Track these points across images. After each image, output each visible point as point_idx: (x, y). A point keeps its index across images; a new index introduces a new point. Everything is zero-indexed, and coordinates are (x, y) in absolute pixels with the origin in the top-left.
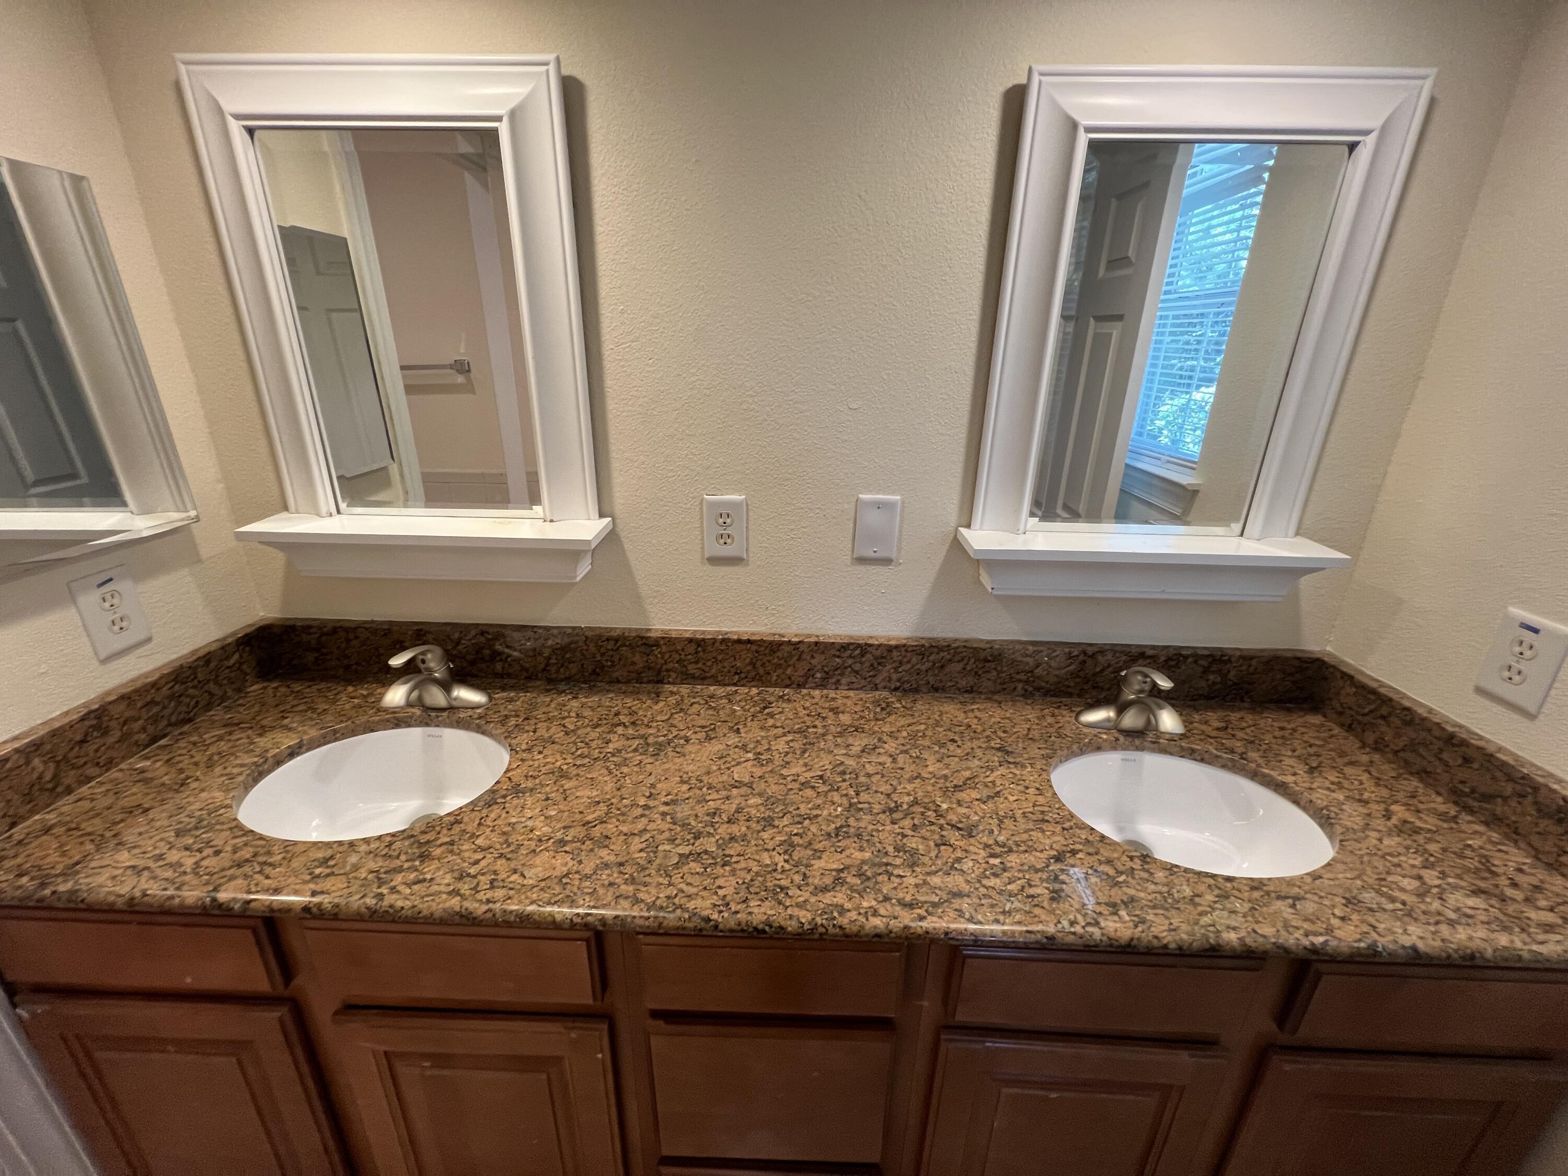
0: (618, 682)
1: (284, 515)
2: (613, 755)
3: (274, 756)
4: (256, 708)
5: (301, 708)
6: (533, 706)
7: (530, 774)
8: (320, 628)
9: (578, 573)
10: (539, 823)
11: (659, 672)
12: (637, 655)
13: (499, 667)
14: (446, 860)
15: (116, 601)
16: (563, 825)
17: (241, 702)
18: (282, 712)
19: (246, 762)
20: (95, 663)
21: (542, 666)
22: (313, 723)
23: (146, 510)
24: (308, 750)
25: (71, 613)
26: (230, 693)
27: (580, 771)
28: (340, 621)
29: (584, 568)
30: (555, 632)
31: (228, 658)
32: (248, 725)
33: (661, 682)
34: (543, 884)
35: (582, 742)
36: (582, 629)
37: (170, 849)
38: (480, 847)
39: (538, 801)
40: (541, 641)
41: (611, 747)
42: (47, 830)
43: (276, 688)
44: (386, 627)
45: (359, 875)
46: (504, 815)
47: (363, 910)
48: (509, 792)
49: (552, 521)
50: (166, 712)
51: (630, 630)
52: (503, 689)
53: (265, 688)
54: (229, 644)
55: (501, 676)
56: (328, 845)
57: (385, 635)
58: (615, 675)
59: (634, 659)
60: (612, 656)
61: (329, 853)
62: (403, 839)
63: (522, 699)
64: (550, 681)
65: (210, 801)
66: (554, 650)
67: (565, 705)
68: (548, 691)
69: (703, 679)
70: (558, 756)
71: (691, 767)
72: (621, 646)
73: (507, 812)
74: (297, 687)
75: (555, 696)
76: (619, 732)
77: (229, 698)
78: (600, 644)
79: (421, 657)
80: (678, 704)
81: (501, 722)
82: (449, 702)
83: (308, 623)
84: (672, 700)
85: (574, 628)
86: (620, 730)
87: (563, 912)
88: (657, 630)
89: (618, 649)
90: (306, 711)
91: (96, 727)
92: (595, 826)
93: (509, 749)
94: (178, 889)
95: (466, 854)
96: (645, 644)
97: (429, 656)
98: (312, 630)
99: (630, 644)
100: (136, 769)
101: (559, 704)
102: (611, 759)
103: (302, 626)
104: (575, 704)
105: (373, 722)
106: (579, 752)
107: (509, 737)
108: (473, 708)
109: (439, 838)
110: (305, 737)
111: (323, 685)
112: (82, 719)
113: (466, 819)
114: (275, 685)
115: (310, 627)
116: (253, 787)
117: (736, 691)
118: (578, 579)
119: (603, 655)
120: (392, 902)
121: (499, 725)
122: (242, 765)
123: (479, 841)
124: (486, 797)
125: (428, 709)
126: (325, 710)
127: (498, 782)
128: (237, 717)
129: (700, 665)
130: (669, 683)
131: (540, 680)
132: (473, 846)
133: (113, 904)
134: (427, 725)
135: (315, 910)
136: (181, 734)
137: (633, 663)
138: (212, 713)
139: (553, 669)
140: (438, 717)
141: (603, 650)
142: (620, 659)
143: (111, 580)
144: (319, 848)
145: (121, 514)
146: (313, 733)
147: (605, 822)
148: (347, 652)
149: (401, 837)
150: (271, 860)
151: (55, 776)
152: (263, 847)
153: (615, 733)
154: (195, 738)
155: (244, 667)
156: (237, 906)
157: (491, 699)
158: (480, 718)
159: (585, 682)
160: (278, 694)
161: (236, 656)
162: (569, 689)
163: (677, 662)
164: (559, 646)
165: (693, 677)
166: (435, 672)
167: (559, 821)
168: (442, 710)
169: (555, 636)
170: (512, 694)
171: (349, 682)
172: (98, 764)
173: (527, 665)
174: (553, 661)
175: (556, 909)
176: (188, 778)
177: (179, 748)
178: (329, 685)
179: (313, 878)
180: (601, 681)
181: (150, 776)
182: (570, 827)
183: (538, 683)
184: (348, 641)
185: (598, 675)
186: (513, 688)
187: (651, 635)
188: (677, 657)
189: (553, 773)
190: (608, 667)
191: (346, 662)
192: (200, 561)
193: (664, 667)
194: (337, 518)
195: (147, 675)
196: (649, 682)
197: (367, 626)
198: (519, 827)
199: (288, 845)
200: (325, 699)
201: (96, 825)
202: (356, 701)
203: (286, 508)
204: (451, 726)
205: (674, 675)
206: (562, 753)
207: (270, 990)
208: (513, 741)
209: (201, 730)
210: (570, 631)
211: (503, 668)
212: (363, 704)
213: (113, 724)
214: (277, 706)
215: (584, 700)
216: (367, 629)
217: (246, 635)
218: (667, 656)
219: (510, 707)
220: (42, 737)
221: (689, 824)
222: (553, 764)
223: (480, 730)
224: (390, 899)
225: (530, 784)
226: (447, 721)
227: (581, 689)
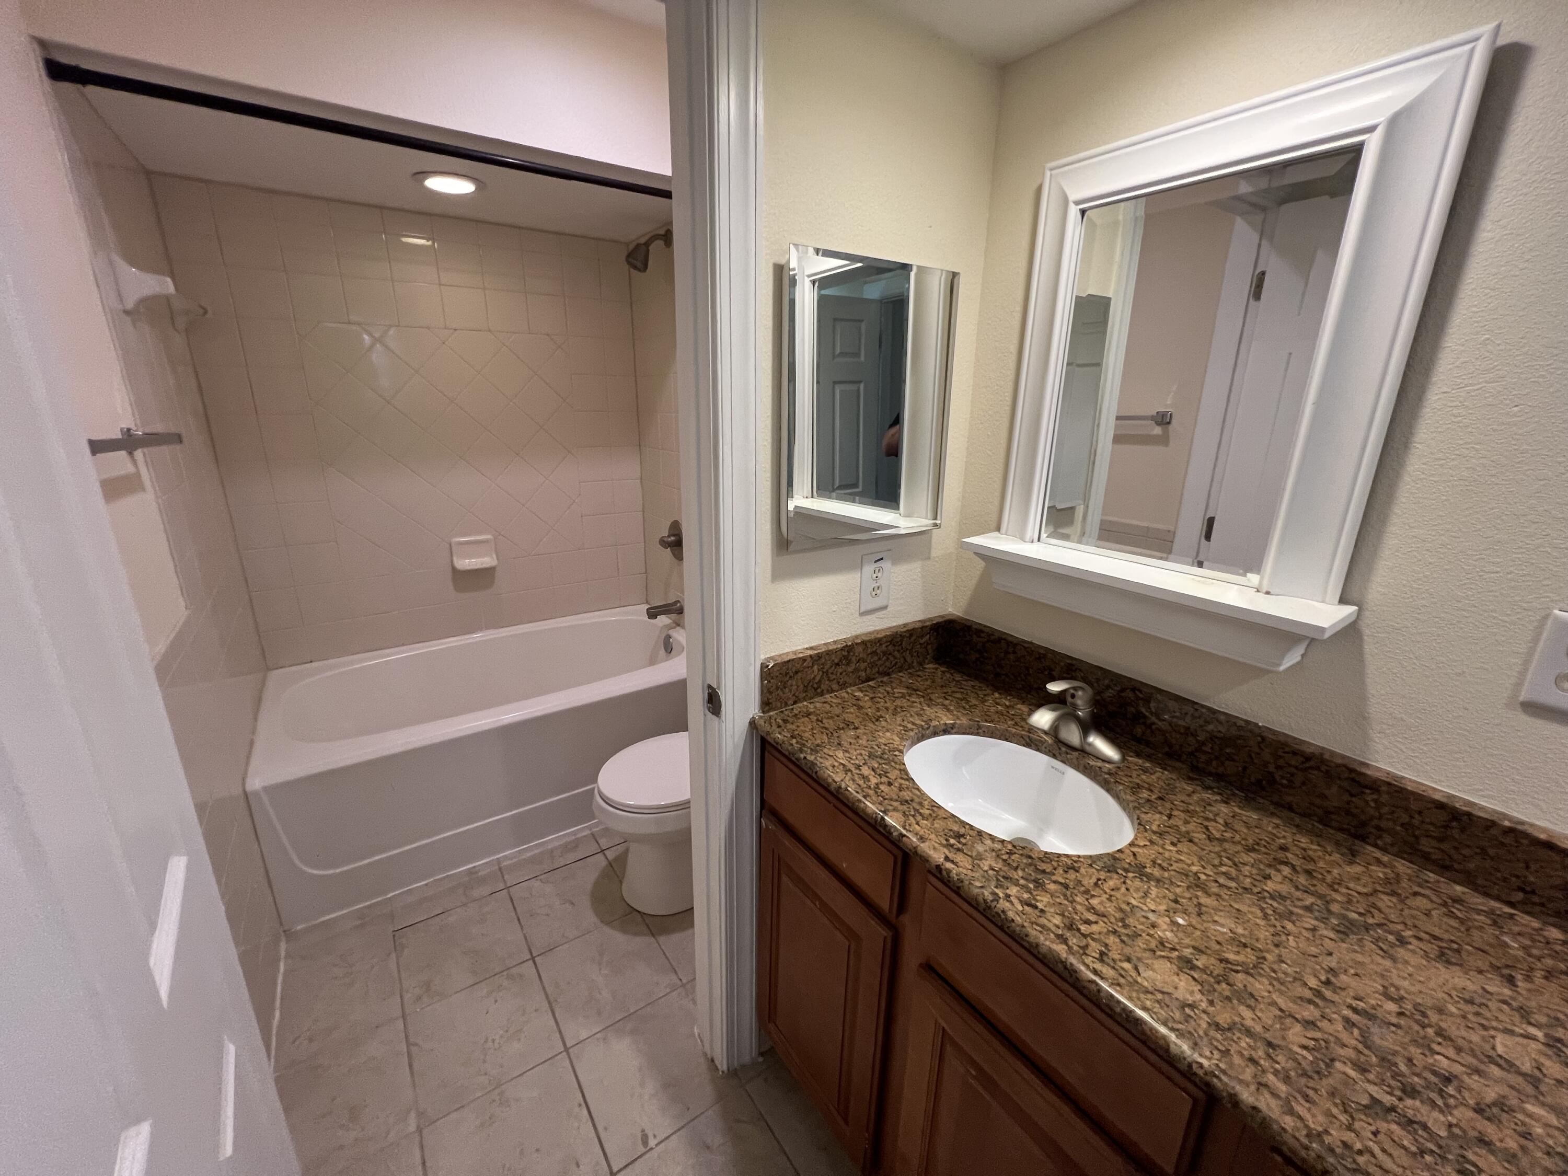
0: (1290, 808)
1: (996, 534)
2: (1272, 897)
3: (934, 726)
4: (929, 683)
5: (958, 695)
6: (1172, 790)
7: (1159, 862)
8: (989, 635)
9: (1284, 662)
10: (1163, 922)
11: (1363, 824)
12: (1335, 789)
13: (1139, 730)
14: (1058, 900)
15: (879, 575)
16: (1193, 943)
17: (919, 673)
18: (945, 693)
19: (917, 722)
20: (858, 613)
21: (1190, 749)
22: (965, 712)
23: (908, 515)
24: (956, 733)
25: (857, 575)
26: (915, 664)
27: (1223, 892)
28: (1005, 633)
29: (1292, 658)
30: (1222, 718)
31: (922, 637)
32: (921, 694)
33: (1363, 838)
34: (1159, 996)
35: (1228, 858)
36: (1260, 727)
37: (864, 764)
38: (1093, 908)
39: (1164, 897)
40: (1201, 722)
41: (1270, 886)
42: (808, 714)
43: (943, 672)
44: (1042, 651)
45: (982, 865)
46: (1123, 890)
47: (980, 899)
48: (1132, 869)
49: (1268, 593)
50: (880, 662)
51: (1332, 753)
52: (1138, 755)
53: (936, 669)
54: (927, 626)
55: (1139, 740)
56: (963, 824)
57: (1039, 658)
58: (1289, 799)
59: (1327, 792)
60: (1292, 775)
61: (962, 831)
62: (1022, 855)
63: (1159, 777)
64: (1194, 768)
65: (891, 741)
66: (1212, 738)
67: (1210, 805)
68: (1190, 778)
69: (1444, 867)
70: (1195, 860)
71: (1406, 984)
72: (1311, 768)
73: (1127, 889)
74: (958, 677)
75: (1199, 788)
76: (1285, 873)
77: (913, 667)
78: (1280, 753)
79: (1072, 691)
80: (1387, 881)
81: (1132, 788)
82: (1082, 746)
83: (981, 628)
84: (1379, 872)
85: (1247, 722)
86: (1286, 870)
87: (1182, 1047)
88: (1379, 769)
89: (1305, 770)
90: (962, 700)
91: (846, 657)
92: (1237, 972)
93: (1136, 822)
94: (865, 797)
95: (1079, 907)
96: (1353, 780)
97: (1080, 693)
98: (982, 635)
99: (1327, 771)
100: (855, 696)
101: (1203, 800)
102: (1268, 900)
103: (976, 629)
104: (1224, 808)
105: (1010, 732)
106: (1224, 869)
107: (1139, 809)
108: (1103, 761)
109: (1054, 874)
110: (958, 722)
111: (977, 683)
112: (842, 649)
113: (1083, 870)
114: (943, 669)
115: (982, 631)
116: (916, 744)
117: (1511, 916)
118: (1282, 668)
119: (1278, 768)
120: (1006, 909)
121: (1128, 791)
122: (913, 724)
123: (1095, 902)
124: (1106, 860)
125: (1059, 742)
126: (975, 705)
127: (1120, 851)
128: (917, 685)
129: (1445, 846)
130: (1375, 846)
131: (1183, 762)
132: (1086, 903)
133: (829, 784)
134: (1054, 756)
135: (944, 873)
136: (882, 682)
137: (1323, 796)
138: (901, 674)
139: (1203, 758)
140: (1067, 753)
141: (1281, 762)
142: (1304, 783)
143: (882, 559)
144: (956, 822)
145: (893, 515)
146: (964, 721)
147: (1252, 975)
148: (1003, 662)
149: (1021, 852)
150: (921, 811)
151: (820, 681)
152: (918, 797)
153: (1279, 871)
154: (889, 689)
155: (929, 647)
156: (895, 834)
157: (1124, 759)
158: (1109, 774)
159: (1241, 789)
160: (945, 678)
161: (928, 636)
162: (1218, 788)
163: (1402, 825)
164: (1219, 735)
165: (1426, 857)
166: (1079, 710)
167: (1189, 935)
168: (1073, 749)
169: (1221, 723)
170: (1148, 765)
171: (996, 689)
172: (839, 682)
173: (1174, 741)
174: (1207, 749)
175: (1173, 1037)
176: (881, 717)
177: (880, 692)
178: (981, 685)
179: (948, 845)
180: (1263, 798)
181: (861, 704)
182: (1202, 952)
183: (1178, 764)
184: (1007, 653)
185: (1263, 789)
186: (1148, 757)
187: (1369, 772)
188: (1405, 818)
189: (1187, 876)
190: (1282, 785)
191: (998, 670)
192: (929, 558)
193: (1375, 822)
194: (1036, 545)
195: (878, 632)
196: (1341, 830)
197: (1026, 645)
198: (1139, 914)
199: (935, 806)
200: (976, 695)
201: (828, 723)
202: (1000, 708)
203: (998, 529)
204: (1076, 768)
205: (1388, 839)
206: (1201, 858)
207: (887, 910)
208: (1143, 816)
209: (894, 685)
210: (1243, 724)
211: (1144, 733)
212: (1005, 712)
213: (854, 659)
214: (942, 686)
215: (1237, 810)
216: (1025, 648)
217: (937, 623)
218: (1385, 810)
219: (1144, 777)
220: (822, 653)
221: (1396, 1064)
222: (1189, 865)
223: (1106, 785)
224: (1003, 904)
225: (1157, 872)
226: (1075, 761)
227: (1234, 795)
